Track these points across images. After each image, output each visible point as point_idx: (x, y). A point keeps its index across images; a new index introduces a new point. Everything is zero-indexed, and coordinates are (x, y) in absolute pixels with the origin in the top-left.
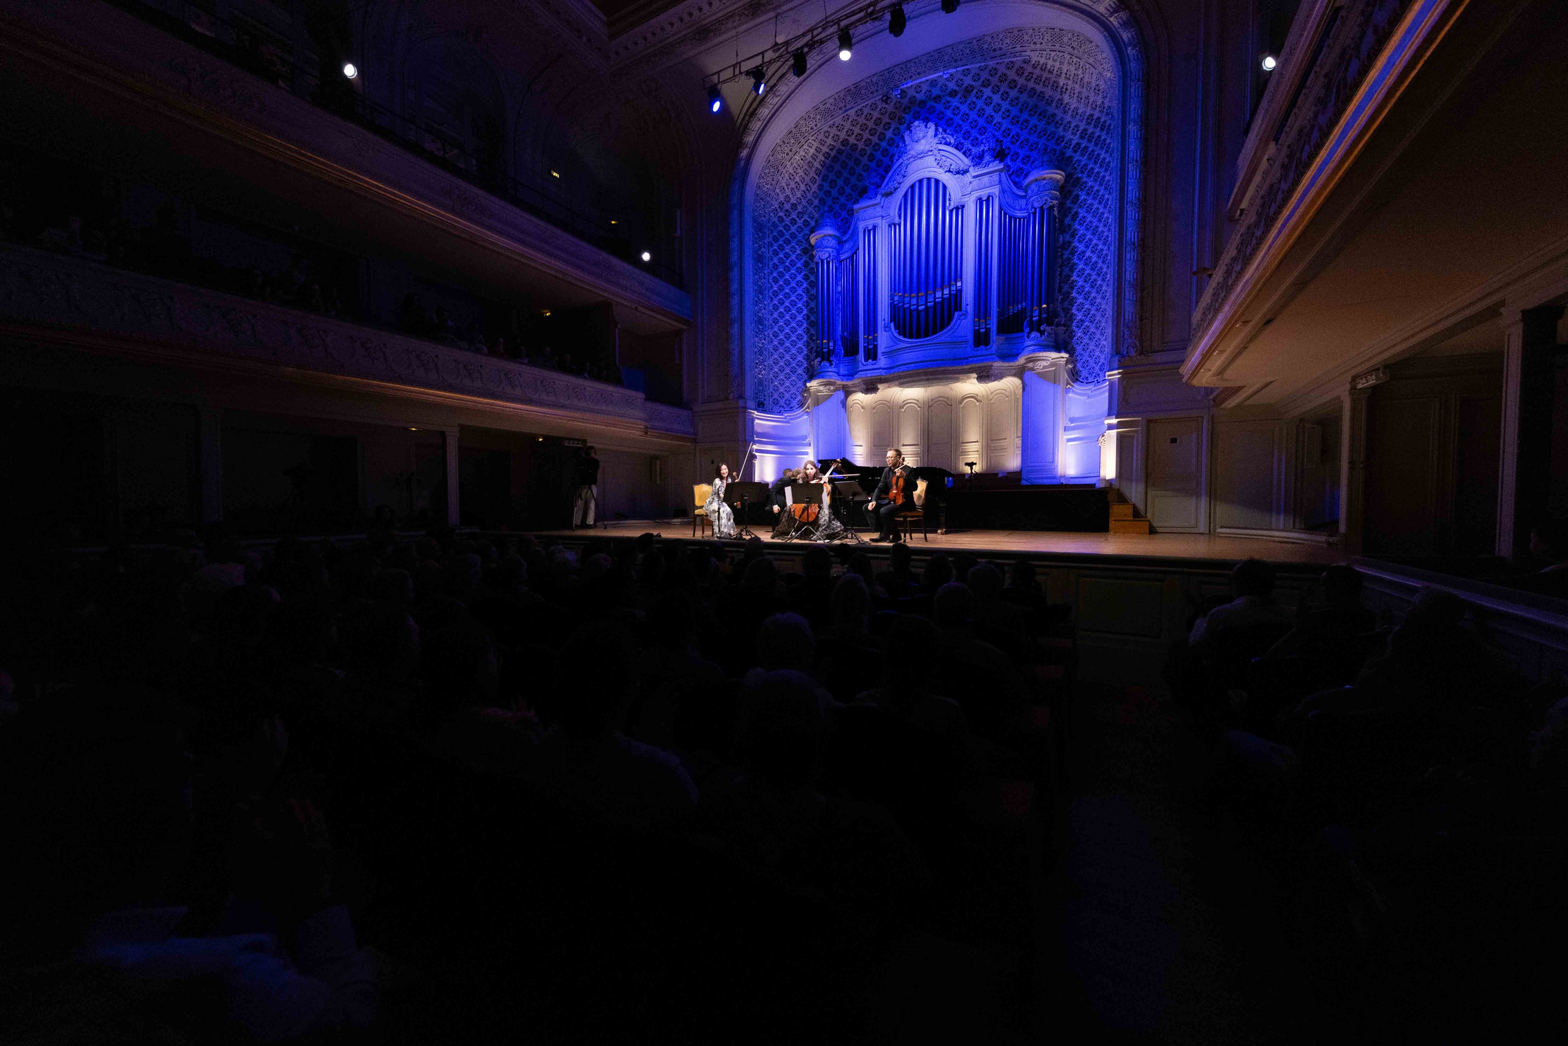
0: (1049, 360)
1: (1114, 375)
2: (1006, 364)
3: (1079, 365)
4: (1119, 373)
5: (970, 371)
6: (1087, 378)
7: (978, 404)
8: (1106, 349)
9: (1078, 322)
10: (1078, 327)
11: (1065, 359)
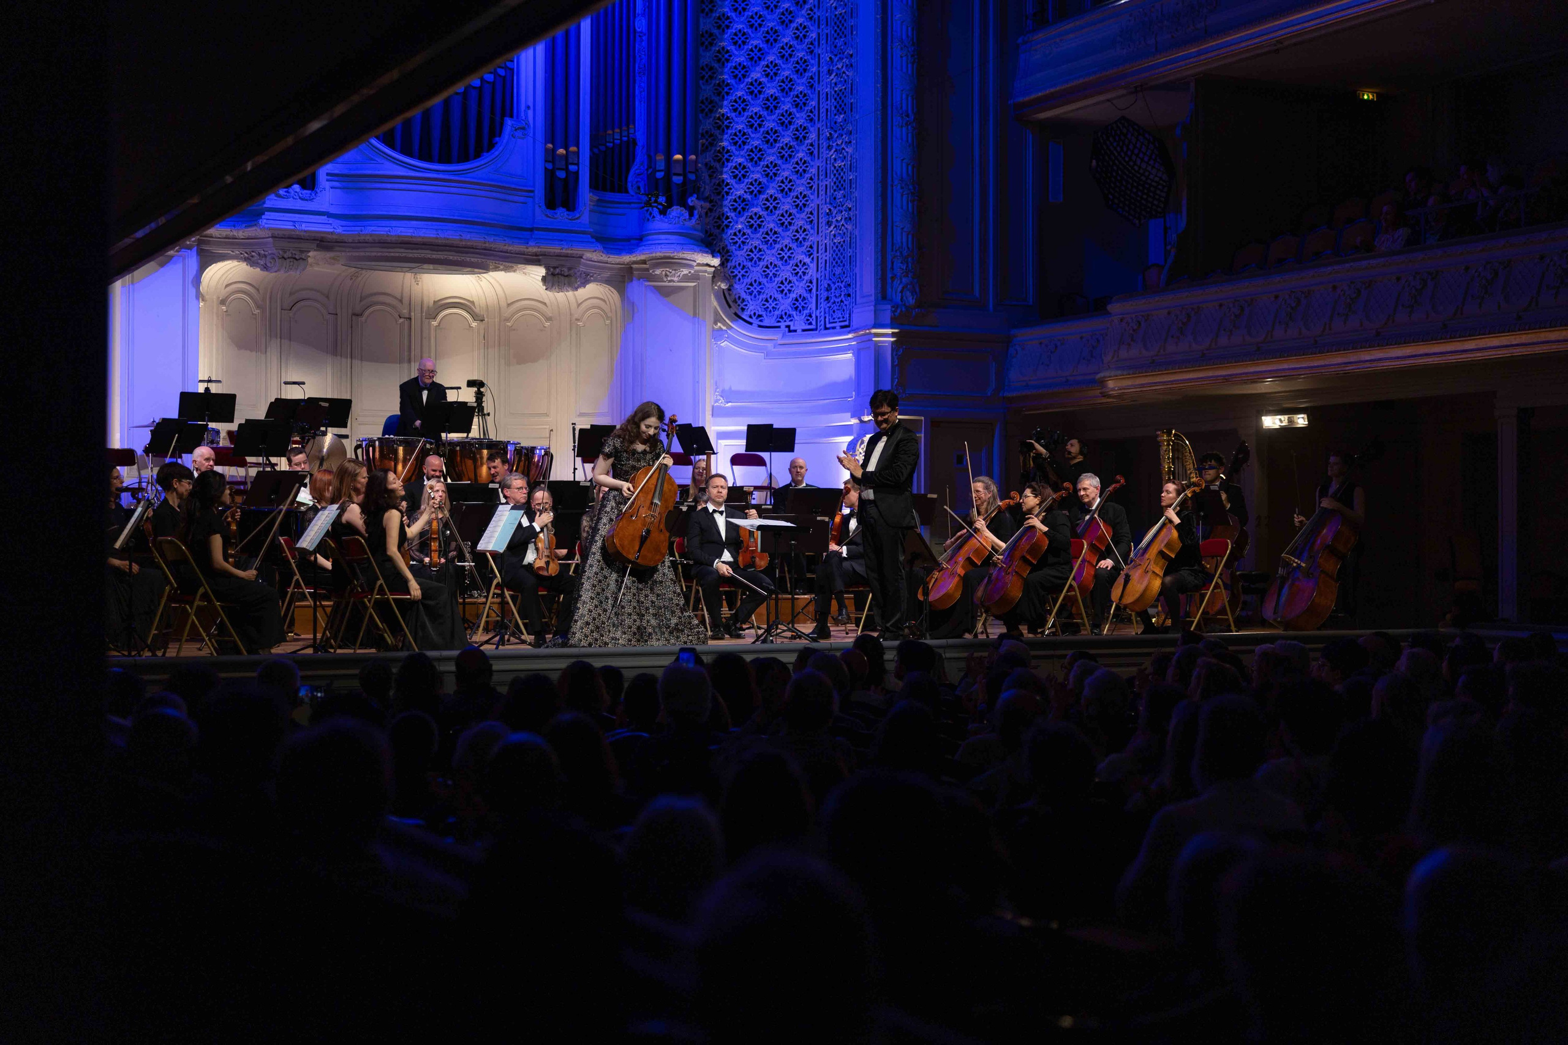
0: (691, 266)
1: (885, 336)
2: (604, 257)
3: (740, 289)
4: (893, 335)
5: (534, 260)
6: (760, 316)
7: (474, 324)
8: (812, 272)
9: (735, 201)
10: (735, 210)
11: (714, 269)
